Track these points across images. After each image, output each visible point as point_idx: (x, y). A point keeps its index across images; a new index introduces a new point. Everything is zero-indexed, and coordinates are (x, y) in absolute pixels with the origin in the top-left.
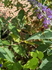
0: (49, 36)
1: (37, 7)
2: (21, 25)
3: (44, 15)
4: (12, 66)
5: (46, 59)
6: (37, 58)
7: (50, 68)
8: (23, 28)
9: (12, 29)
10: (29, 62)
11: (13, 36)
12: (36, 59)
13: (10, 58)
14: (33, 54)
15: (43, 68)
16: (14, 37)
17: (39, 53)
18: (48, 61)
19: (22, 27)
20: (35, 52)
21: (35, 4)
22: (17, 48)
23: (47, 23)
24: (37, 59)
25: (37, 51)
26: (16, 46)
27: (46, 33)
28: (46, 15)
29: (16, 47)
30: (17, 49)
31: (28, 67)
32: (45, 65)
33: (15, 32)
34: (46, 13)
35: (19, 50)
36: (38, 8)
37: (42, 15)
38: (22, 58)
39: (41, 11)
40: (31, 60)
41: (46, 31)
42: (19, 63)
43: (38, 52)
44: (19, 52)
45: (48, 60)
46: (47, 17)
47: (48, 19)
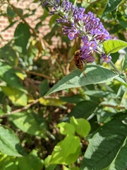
1: (62, 11)
2: (24, 61)
3: (81, 29)
4: (18, 166)
5: (97, 134)
6: (76, 134)
7: (109, 152)
8: (31, 68)
9: (5, 74)
10: (57, 148)
11: (7, 92)
13: (8, 146)
14: (65, 127)
15: (93, 156)
16: (11, 95)
17: (78, 122)
18: (102, 139)
19: (27, 67)
20: (68, 121)
21: (55, 5)
22: (23, 119)
23: (91, 48)
24: (76, 137)
25: (73, 118)
26: (20, 114)
27: (89, 72)
28: (85, 30)
29: (21, 117)
30: (24, 123)
31: (57, 162)
32: (97, 148)
33: (12, 81)
34: (84, 24)
35: (30, 123)
36: (65, 13)
37: (76, 30)
38: (40, 143)
39: (73, 21)
40: (63, 142)
41: (90, 66)
42: (33, 156)
43: (75, 121)
44: (29, 130)
45: (102, 135)
46: (88, 33)
47: (90, 38)
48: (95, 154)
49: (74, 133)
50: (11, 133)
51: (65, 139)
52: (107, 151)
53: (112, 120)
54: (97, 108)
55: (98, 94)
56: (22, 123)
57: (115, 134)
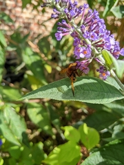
2: (63, 54)
4: (22, 152)
5: (98, 153)
8: (68, 62)
16: (34, 84)
17: (89, 131)
22: (37, 110)
24: (77, 147)
26: (36, 105)
30: (38, 114)
33: (38, 72)
35: (43, 116)
44: (40, 123)
45: (103, 155)
49: (78, 141)
53: (119, 143)
54: (115, 123)
56: (35, 113)
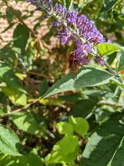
0: (94, 79)
1: (55, 14)
3: (75, 32)
4: (19, 164)
5: (95, 134)
7: (107, 152)
8: (30, 68)
10: (56, 147)
11: (7, 92)
12: (72, 139)
14: (63, 127)
15: (91, 155)
16: (11, 95)
17: (77, 121)
18: (99, 138)
20: (67, 120)
21: (47, 9)
22: (23, 118)
23: (85, 51)
24: (74, 137)
25: (72, 117)
26: (19, 114)
27: (85, 75)
28: (78, 33)
29: (21, 116)
30: (24, 122)
31: (56, 161)
32: (95, 148)
34: (78, 27)
35: (29, 122)
36: (57, 17)
37: (70, 34)
38: (40, 141)
39: (66, 24)
40: (61, 141)
41: (85, 69)
42: (33, 154)
43: (74, 120)
44: (29, 129)
45: (99, 134)
46: (82, 36)
47: (84, 41)
48: (93, 154)
49: (72, 132)
50: (11, 132)
51: (64, 138)
52: (105, 150)
53: (109, 119)
54: (95, 107)
55: (95, 94)
56: (22, 122)
57: (112, 133)
